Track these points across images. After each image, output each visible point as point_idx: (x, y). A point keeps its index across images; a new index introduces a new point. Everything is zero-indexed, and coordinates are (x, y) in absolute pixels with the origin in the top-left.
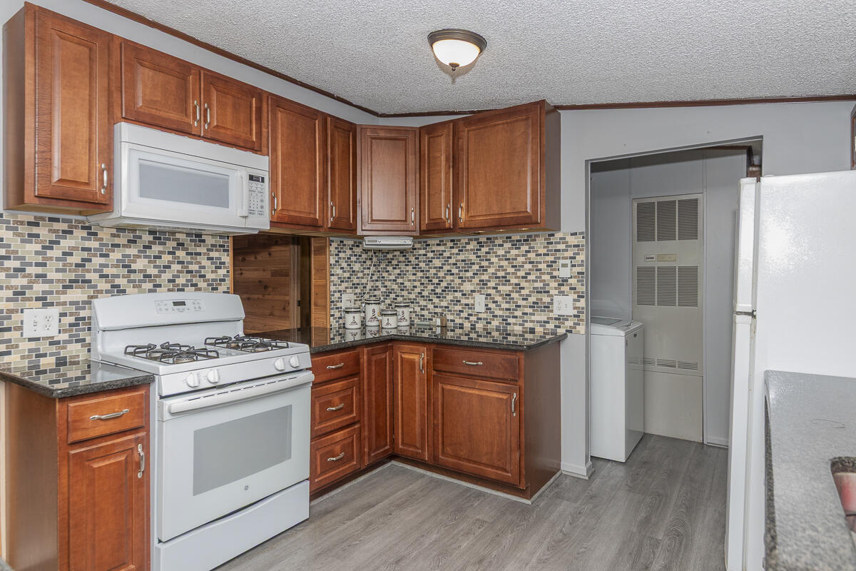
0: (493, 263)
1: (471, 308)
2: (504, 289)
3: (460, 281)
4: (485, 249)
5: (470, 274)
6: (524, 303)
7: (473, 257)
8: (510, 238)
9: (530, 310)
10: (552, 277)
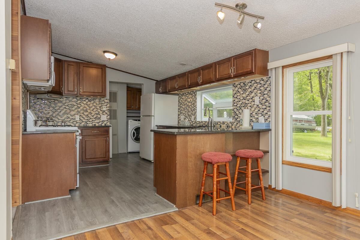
0: (82, 106)
1: (74, 120)
2: (86, 113)
3: (70, 111)
4: (79, 102)
5: (74, 109)
6: (92, 117)
7: (75, 104)
8: (88, 99)
9: (94, 119)
10: (101, 110)
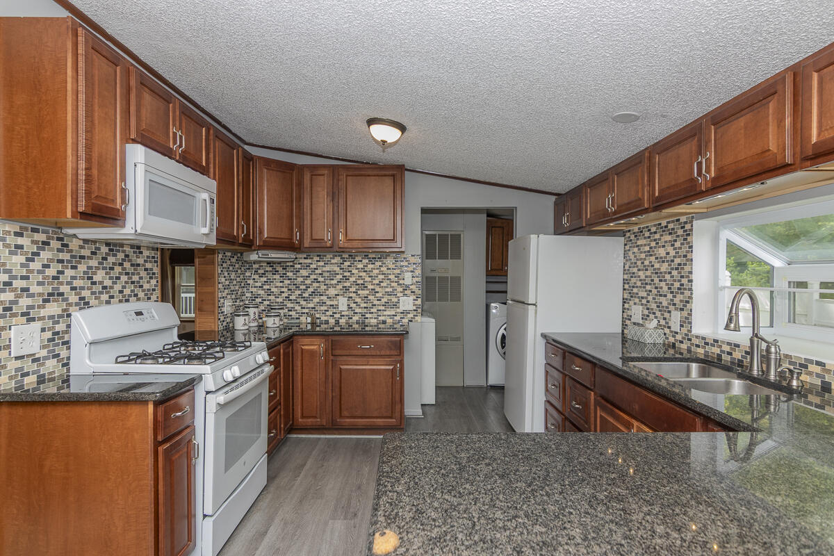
0: (354, 274)
1: (335, 308)
2: (363, 293)
3: (325, 287)
4: (347, 264)
5: (334, 282)
6: (378, 303)
7: (337, 269)
8: (367, 256)
9: (383, 308)
10: (398, 285)
